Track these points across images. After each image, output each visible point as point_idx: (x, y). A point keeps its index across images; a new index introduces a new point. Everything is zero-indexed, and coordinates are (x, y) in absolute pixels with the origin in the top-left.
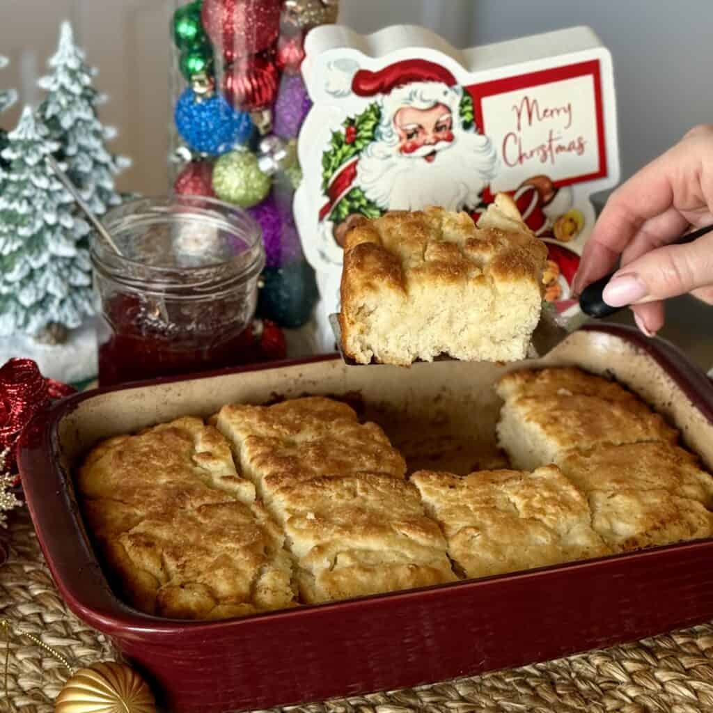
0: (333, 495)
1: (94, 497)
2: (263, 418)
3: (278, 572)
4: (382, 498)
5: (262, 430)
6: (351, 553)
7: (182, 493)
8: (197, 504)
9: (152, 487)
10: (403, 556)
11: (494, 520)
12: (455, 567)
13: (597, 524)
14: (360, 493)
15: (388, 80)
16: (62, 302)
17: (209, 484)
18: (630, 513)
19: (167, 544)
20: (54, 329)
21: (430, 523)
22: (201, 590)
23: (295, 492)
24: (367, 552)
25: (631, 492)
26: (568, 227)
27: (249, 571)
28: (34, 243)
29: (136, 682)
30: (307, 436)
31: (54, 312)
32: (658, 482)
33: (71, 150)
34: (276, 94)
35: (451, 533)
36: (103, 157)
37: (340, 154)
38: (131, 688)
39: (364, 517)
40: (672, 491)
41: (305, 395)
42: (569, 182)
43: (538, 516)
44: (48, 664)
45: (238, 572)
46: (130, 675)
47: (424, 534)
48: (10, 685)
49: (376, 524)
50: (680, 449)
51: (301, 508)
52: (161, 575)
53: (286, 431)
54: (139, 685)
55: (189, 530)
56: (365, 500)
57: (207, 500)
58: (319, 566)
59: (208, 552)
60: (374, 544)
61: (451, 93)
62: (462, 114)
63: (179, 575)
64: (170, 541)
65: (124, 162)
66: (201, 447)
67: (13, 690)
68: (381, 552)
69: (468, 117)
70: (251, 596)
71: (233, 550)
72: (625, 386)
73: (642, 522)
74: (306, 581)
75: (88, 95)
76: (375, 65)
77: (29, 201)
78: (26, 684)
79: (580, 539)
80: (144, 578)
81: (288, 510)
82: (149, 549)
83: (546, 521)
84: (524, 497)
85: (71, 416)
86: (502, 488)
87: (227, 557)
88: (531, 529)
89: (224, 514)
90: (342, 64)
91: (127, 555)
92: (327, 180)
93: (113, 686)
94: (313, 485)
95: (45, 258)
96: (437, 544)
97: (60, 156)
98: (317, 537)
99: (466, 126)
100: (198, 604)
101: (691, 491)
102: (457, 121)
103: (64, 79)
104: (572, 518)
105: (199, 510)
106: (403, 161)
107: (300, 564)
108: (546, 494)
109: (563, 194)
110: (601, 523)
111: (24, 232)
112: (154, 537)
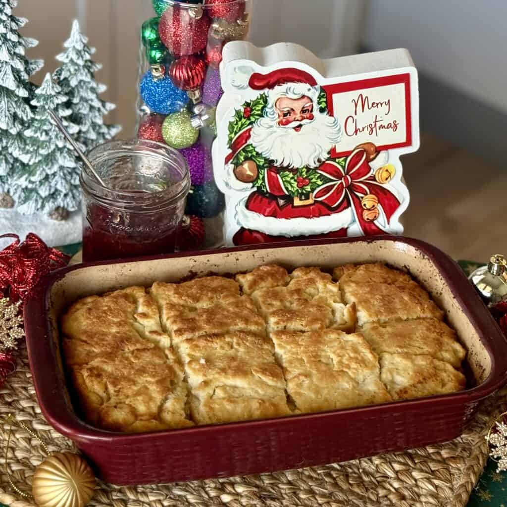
0: (218, 347)
1: (70, 337)
2: (177, 293)
3: (177, 399)
4: (248, 350)
5: (175, 300)
6: (224, 387)
7: (124, 339)
8: (132, 348)
9: (104, 334)
10: (257, 392)
11: (318, 370)
12: (289, 400)
13: (384, 376)
14: (235, 346)
15: (272, 80)
16: (66, 195)
17: (142, 336)
18: (405, 370)
19: (110, 375)
20: (60, 211)
21: (276, 369)
22: (127, 410)
23: (194, 343)
24: (235, 387)
25: (407, 356)
26: (385, 175)
27: (158, 397)
28: (50, 159)
29: (83, 467)
30: (204, 304)
31: (60, 201)
32: (426, 349)
33: (76, 100)
34: (203, 80)
35: (289, 377)
36: (97, 104)
37: (240, 123)
38: (79, 470)
39: (235, 364)
40: (434, 356)
41: (211, 274)
42: (386, 148)
43: (345, 370)
44: (35, 442)
45: (151, 399)
46: (79, 463)
47: (271, 378)
48: (10, 455)
49: (241, 370)
50: (443, 325)
51: (197, 354)
52: (104, 395)
53: (190, 301)
54: (85, 468)
55: (125, 367)
56: (237, 351)
57: (139, 346)
58: (202, 395)
59: (135, 383)
60: (240, 382)
61: (313, 90)
62: (319, 103)
63: (115, 397)
64: (112, 374)
65: (110, 106)
66: (141, 309)
67: (11, 459)
68: (243, 388)
69: (323, 105)
70: (158, 416)
71: (150, 382)
73: (412, 378)
74: (194, 404)
75: (88, 66)
76: (265, 71)
77: (47, 133)
78: (20, 455)
79: (371, 385)
80: (94, 398)
81: (189, 355)
82: (99, 379)
83: (350, 373)
84: (339, 356)
85: (60, 282)
86: (326, 348)
87: (146, 388)
88: (340, 379)
89: (147, 357)
91: (84, 381)
92: (231, 139)
93: (66, 469)
94: (206, 340)
95: (55, 168)
96: (279, 384)
97: (68, 105)
98: (204, 375)
99: (322, 110)
100: (124, 419)
101: (447, 355)
102: (316, 107)
103: (74, 57)
104: (367, 372)
105: (132, 352)
106: (281, 130)
107: (193, 392)
108: (352, 355)
109: (383, 154)
110: (386, 376)
111: (43, 152)
112: (104, 370)
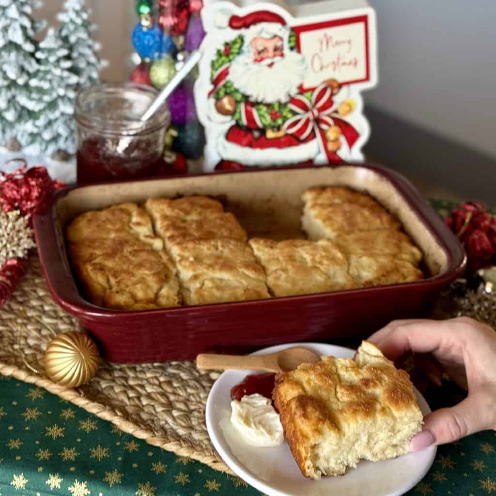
0: (205, 248)
1: (73, 243)
2: (170, 206)
3: (171, 288)
4: (232, 251)
5: (168, 212)
6: (212, 280)
7: (122, 243)
8: (130, 249)
9: (105, 239)
10: (241, 283)
11: (293, 266)
12: (270, 291)
13: (351, 272)
14: (220, 248)
15: (248, 21)
16: (67, 139)
17: (137, 239)
18: (370, 267)
19: (111, 270)
20: (62, 153)
21: (258, 266)
22: (128, 295)
23: (184, 245)
24: (221, 280)
25: (371, 255)
26: (347, 108)
27: (155, 287)
28: (52, 105)
29: (89, 343)
30: (194, 217)
31: (62, 144)
32: (387, 251)
33: (75, 55)
34: (187, 27)
35: (269, 272)
36: (93, 59)
37: (220, 62)
38: (86, 346)
39: (221, 261)
40: (394, 256)
41: (195, 195)
42: (348, 83)
43: (318, 265)
44: (44, 332)
45: (149, 287)
46: (86, 340)
47: (254, 272)
48: (22, 342)
49: (227, 265)
50: (402, 235)
51: (186, 254)
52: (107, 286)
53: (182, 214)
54: (91, 344)
55: (124, 263)
56: (222, 252)
57: (136, 248)
58: (194, 286)
59: (133, 275)
60: (226, 276)
61: (284, 30)
62: (290, 42)
63: (117, 287)
64: (113, 269)
65: (104, 63)
66: (135, 219)
67: (24, 345)
68: (229, 280)
69: (293, 44)
70: (155, 300)
71: (147, 275)
72: (374, 199)
73: (376, 271)
74: (185, 294)
75: (86, 25)
76: (242, 12)
77: (50, 81)
78: (31, 342)
79: (341, 279)
80: (98, 288)
81: (179, 255)
82: (103, 272)
83: (322, 268)
84: (311, 255)
85: (65, 199)
86: (300, 250)
87: (143, 278)
88: (313, 272)
89: (144, 255)
90: (223, 11)
91: (89, 274)
92: (212, 76)
93: (76, 344)
94: (195, 243)
95: (57, 114)
96: (261, 278)
97: (68, 58)
98: (194, 270)
99: (292, 49)
100: (125, 302)
101: (405, 256)
102: (286, 46)
103: (73, 15)
104: (337, 268)
105: (130, 253)
106: (255, 67)
107: (185, 285)
108: (324, 254)
109: (344, 90)
110: (354, 271)
111: (47, 98)
112: (104, 266)
